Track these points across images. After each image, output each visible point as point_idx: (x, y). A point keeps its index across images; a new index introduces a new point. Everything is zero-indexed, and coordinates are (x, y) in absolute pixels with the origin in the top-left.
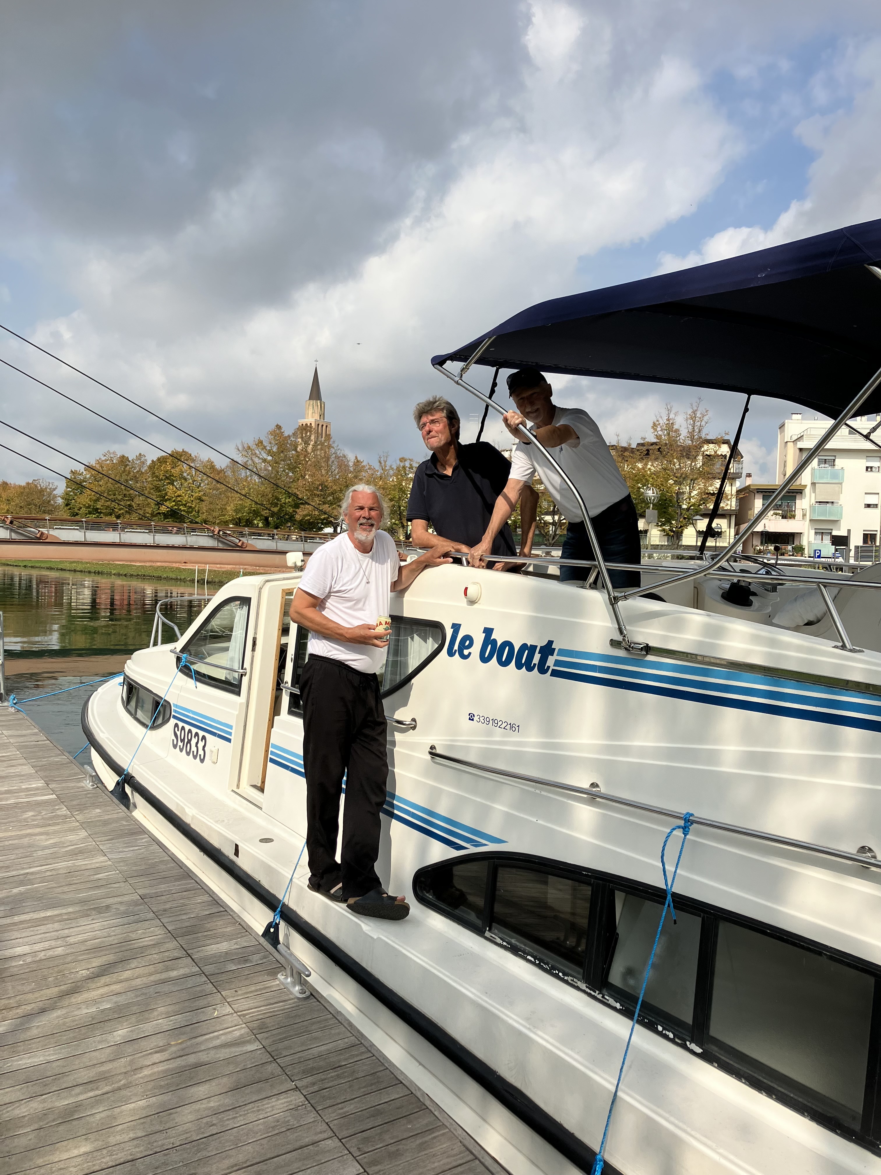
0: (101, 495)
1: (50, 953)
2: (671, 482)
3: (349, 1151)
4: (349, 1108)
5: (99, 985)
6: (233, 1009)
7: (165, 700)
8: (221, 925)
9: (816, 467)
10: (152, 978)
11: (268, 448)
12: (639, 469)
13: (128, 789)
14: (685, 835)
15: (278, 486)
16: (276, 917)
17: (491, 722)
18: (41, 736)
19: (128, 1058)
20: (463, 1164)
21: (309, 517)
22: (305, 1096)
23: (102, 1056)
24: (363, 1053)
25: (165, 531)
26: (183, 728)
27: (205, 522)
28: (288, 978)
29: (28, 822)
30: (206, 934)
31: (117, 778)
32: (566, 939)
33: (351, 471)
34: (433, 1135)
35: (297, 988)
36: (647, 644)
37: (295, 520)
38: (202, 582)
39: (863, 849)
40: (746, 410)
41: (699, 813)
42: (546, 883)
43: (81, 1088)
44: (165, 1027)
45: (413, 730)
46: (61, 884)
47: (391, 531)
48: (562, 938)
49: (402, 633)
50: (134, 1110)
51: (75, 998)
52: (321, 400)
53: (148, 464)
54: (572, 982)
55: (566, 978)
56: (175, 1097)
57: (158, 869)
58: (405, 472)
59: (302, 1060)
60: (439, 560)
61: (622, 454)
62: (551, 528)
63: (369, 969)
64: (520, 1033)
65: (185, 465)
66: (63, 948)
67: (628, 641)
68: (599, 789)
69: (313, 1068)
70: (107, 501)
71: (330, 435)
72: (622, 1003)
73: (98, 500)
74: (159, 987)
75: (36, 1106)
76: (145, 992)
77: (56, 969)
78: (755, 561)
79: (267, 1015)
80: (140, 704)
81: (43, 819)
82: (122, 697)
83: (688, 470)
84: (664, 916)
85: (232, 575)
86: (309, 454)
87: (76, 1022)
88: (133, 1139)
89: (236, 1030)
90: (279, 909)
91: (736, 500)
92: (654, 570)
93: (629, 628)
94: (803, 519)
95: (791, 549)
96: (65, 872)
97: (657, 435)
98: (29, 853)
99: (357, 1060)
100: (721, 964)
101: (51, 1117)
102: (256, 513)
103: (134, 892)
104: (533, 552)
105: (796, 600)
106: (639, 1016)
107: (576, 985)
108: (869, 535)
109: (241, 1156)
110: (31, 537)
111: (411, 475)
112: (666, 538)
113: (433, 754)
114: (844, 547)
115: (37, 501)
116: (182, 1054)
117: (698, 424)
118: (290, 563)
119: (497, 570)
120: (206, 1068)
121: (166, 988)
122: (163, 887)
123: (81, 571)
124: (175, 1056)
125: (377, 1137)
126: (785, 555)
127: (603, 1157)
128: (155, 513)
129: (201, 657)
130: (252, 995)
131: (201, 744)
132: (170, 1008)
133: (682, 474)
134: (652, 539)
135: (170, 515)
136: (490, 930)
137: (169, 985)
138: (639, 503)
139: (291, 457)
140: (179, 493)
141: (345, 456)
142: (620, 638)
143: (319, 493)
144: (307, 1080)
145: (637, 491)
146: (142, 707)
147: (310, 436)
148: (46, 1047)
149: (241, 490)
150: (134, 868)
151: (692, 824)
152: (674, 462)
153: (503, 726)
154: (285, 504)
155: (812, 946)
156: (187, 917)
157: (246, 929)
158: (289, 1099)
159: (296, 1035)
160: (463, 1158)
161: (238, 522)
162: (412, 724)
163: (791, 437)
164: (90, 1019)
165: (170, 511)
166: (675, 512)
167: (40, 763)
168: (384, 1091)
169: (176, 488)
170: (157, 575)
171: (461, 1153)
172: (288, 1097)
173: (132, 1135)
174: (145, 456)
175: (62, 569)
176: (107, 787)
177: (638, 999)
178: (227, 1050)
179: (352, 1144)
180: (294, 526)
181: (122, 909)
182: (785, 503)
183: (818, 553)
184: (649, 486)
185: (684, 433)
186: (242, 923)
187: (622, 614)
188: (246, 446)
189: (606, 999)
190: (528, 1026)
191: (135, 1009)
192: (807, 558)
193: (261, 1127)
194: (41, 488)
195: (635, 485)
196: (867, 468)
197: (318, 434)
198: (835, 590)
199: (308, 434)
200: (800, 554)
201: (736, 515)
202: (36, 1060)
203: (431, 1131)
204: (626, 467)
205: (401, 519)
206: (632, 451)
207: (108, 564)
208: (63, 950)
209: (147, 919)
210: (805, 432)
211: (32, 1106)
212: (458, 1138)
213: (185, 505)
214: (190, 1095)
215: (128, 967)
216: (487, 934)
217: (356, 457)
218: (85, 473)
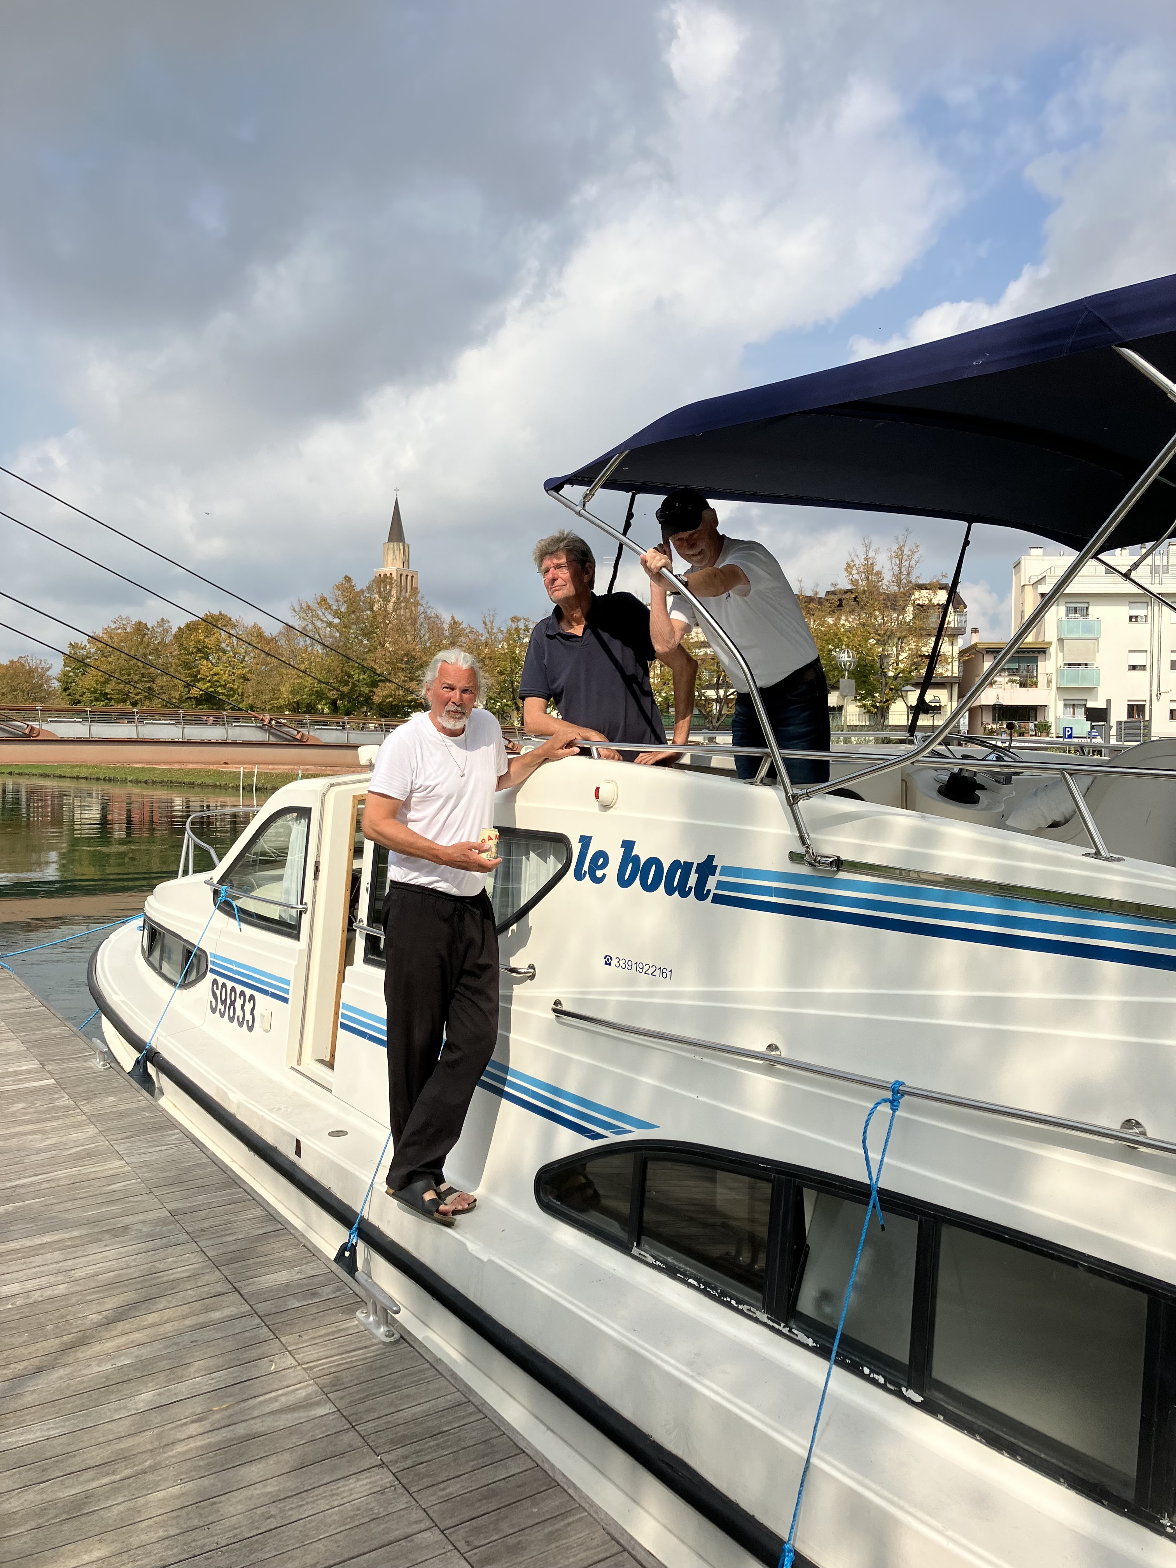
0: (110, 676)
1: (48, 1292)
2: (872, 641)
3: (454, 1546)
4: (453, 1488)
5: (114, 1333)
6: (296, 1361)
7: (199, 948)
8: (279, 1248)
9: (1064, 618)
10: (187, 1322)
11: (334, 607)
12: (829, 626)
13: (151, 1070)
14: (894, 1111)
15: (349, 658)
16: (352, 1236)
17: (634, 966)
18: (34, 1001)
19: (156, 1431)
20: (607, 1558)
21: (391, 699)
22: (394, 1474)
23: (121, 1428)
24: (471, 1413)
25: (198, 721)
26: (224, 985)
27: (252, 708)
28: (369, 1316)
29: (17, 1117)
30: (258, 1260)
31: (136, 1055)
32: (738, 1253)
33: (447, 636)
34: (566, 1522)
35: (382, 1329)
36: (838, 857)
37: (373, 703)
38: (249, 789)
39: (1129, 1123)
40: (966, 543)
41: (911, 1081)
42: (713, 1180)
43: (92, 1472)
44: (205, 1387)
45: (531, 980)
46: (61, 1200)
47: (502, 715)
48: (733, 1253)
49: (514, 852)
50: (164, 1500)
51: (83, 1352)
52: (404, 542)
53: (173, 633)
54: (748, 1313)
55: (740, 1307)
56: (219, 1481)
57: (193, 1176)
58: (518, 636)
59: (390, 1426)
60: (561, 752)
61: (806, 606)
62: (715, 707)
63: (477, 1303)
64: (681, 1384)
65: (223, 633)
66: (66, 1285)
67: (813, 853)
68: (778, 1053)
69: (404, 1437)
70: (119, 684)
71: (417, 588)
72: (816, 1339)
73: (106, 682)
74: (195, 1333)
75: (31, 1497)
76: (177, 1341)
77: (57, 1314)
78: (982, 743)
79: (342, 1367)
80: (166, 955)
81: (38, 1112)
82: (142, 945)
83: (894, 625)
84: (867, 1220)
85: (289, 778)
86: (389, 614)
87: (85, 1385)
88: (164, 1539)
89: (300, 1388)
90: (356, 1225)
91: (959, 663)
92: (846, 759)
93: (813, 837)
94: (1048, 686)
95: (1033, 727)
96: (66, 1183)
97: (851, 580)
98: (18, 1159)
99: (464, 1423)
100: (946, 1282)
101: (52, 1513)
102: (320, 695)
103: (162, 1206)
104: (690, 738)
105: (1036, 794)
106: (838, 1354)
107: (754, 1316)
108: (1135, 707)
109: (308, 1557)
110: (18, 734)
111: (527, 640)
112: (867, 716)
113: (558, 1011)
114: (1103, 723)
115: (25, 686)
116: (228, 1423)
117: (906, 564)
118: (363, 761)
119: (640, 763)
120: (260, 1441)
121: (206, 1334)
122: (201, 1199)
123: (86, 778)
124: (219, 1427)
125: (491, 1527)
126: (1026, 735)
127: (793, 1546)
128: (184, 698)
129: (247, 889)
130: (322, 1340)
131: (248, 1007)
132: (211, 1362)
133: (886, 631)
134: (849, 718)
135: (204, 700)
136: (638, 1246)
137: (209, 1330)
138: (830, 671)
139: (366, 619)
140: (216, 670)
141: (437, 616)
142: (801, 850)
143: (403, 666)
144: (397, 1453)
145: (827, 654)
146: (169, 958)
147: (391, 590)
148: (45, 1419)
149: (298, 664)
150: (161, 1175)
151: (902, 1095)
152: (875, 615)
153: (650, 972)
154: (358, 681)
155: (1065, 1254)
156: (234, 1238)
157: (313, 1253)
158: (373, 1479)
159: (382, 1392)
160: (607, 1550)
161: (296, 708)
162: (529, 972)
163: (1030, 578)
164: (104, 1379)
165: (205, 695)
166: (879, 681)
167: (33, 1037)
168: (501, 1465)
169: (212, 664)
170: (188, 780)
171: (604, 1543)
172: (371, 1477)
173: (161, 1533)
174: (169, 622)
175: (60, 777)
176: (124, 1067)
177: (836, 1332)
178: (289, 1416)
179: (460, 1537)
180: (372, 711)
181: (145, 1230)
182: (1023, 667)
183: (1068, 731)
184: (844, 647)
185: (888, 576)
186: (307, 1244)
187: (804, 818)
188: (304, 605)
189: (794, 1334)
190: (691, 1373)
191: (164, 1364)
192: (1055, 739)
193: (335, 1517)
194: (30, 668)
195: (824, 647)
196: (1131, 617)
197: (401, 588)
198: (1088, 780)
199: (388, 588)
200: (1044, 734)
201: (959, 683)
202: (29, 1436)
203: (564, 1515)
204: (812, 623)
205: (514, 699)
206: (820, 601)
207: (123, 768)
208: (66, 1288)
209: (179, 1242)
210: (1048, 572)
211: (26, 1498)
212: (600, 1524)
213: (224, 686)
214: (239, 1478)
215: (154, 1308)
216: (635, 1251)
217: (453, 618)
218: (88, 646)
